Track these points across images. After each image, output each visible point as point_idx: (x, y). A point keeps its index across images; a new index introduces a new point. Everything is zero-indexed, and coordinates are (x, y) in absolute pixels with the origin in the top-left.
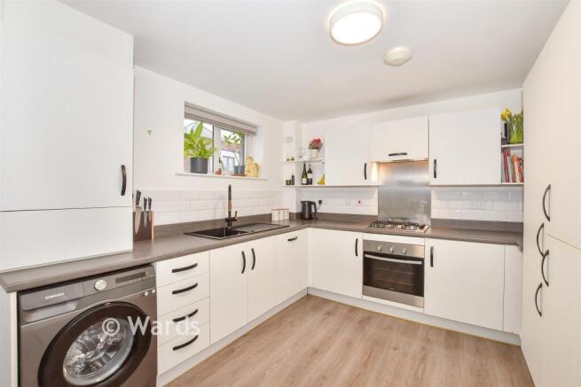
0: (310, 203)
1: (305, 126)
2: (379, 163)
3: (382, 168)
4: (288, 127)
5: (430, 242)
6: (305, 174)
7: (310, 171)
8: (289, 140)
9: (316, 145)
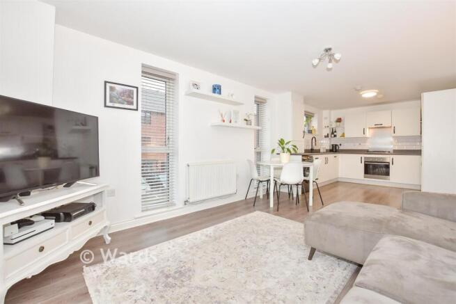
0: (336, 145)
1: (333, 112)
2: (369, 128)
3: (371, 130)
4: (325, 113)
5: (392, 156)
6: (333, 133)
7: (335, 132)
8: (326, 118)
9: (339, 120)
